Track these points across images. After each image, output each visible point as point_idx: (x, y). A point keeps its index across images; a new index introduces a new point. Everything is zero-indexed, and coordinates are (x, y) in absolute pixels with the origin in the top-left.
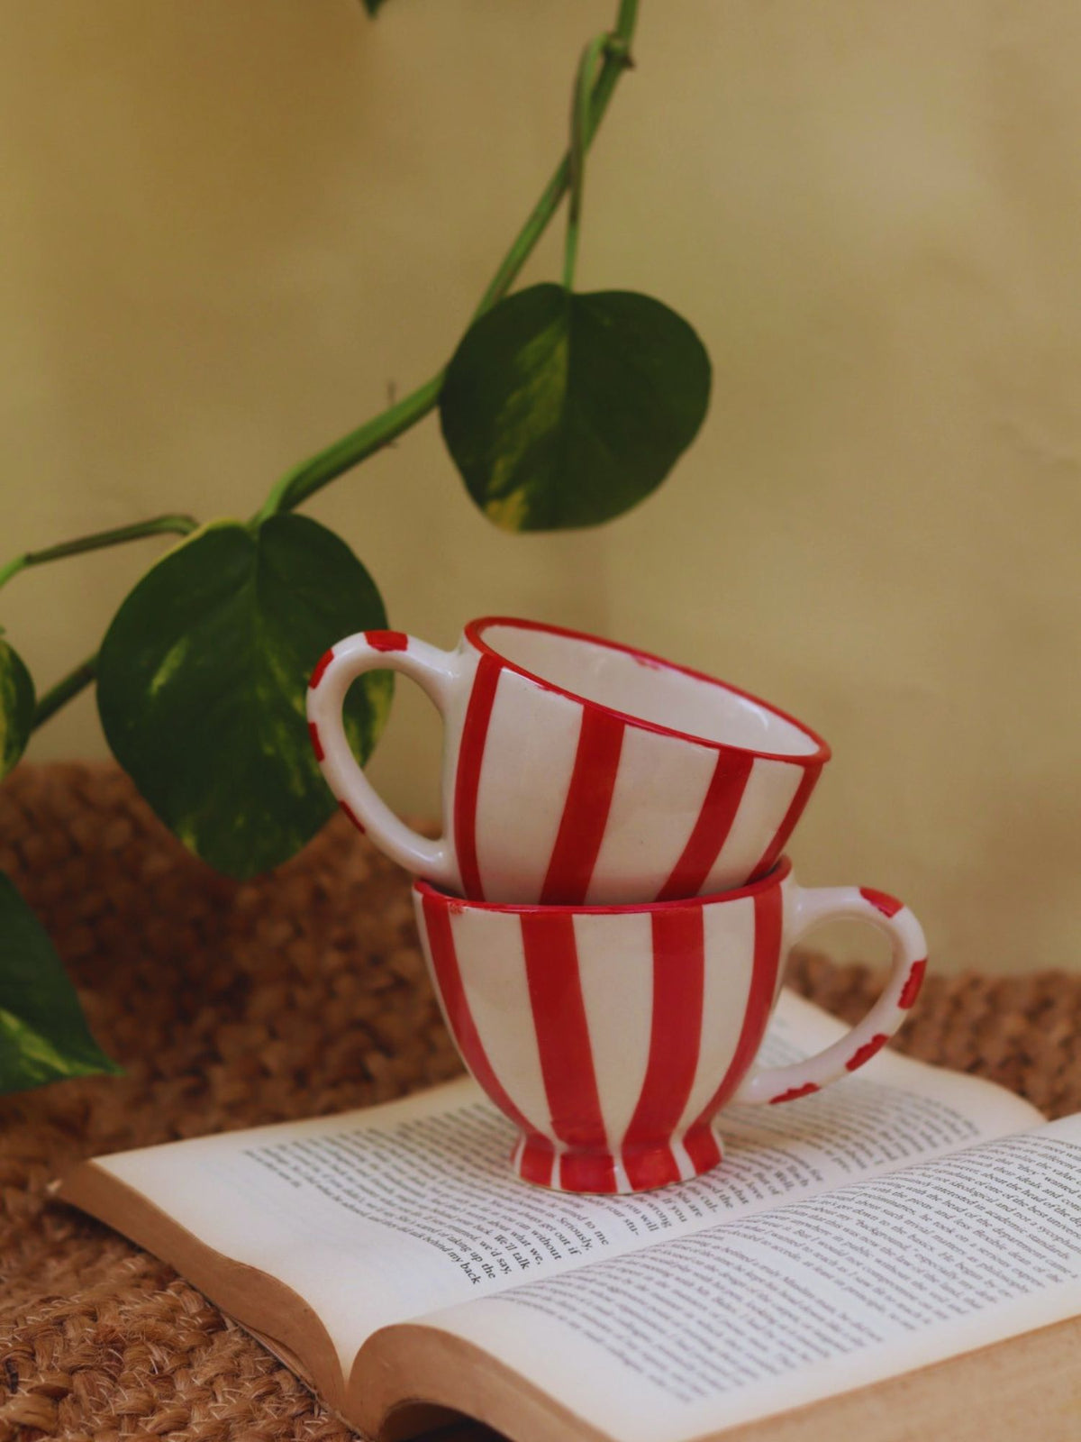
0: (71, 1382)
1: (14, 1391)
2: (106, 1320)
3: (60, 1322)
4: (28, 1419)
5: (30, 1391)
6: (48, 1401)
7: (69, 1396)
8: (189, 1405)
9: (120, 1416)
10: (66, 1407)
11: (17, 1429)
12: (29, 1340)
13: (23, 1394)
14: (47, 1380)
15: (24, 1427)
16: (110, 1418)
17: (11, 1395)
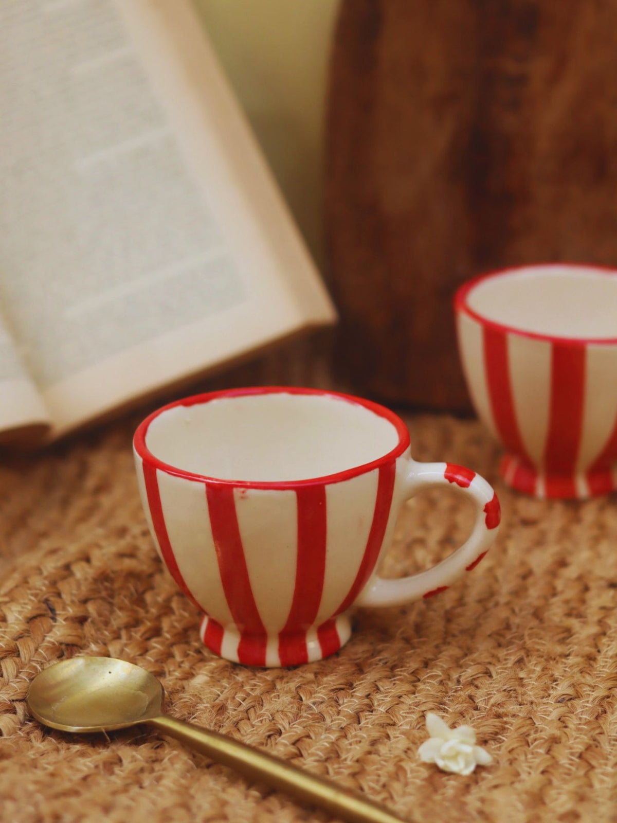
0: (87, 610)
1: (54, 619)
2: (97, 562)
3: (67, 567)
4: (69, 639)
5: (65, 620)
6: (77, 625)
7: (89, 620)
8: (159, 618)
9: (119, 629)
10: (88, 629)
11: (63, 647)
12: (54, 583)
13: (61, 623)
14: (73, 611)
15: (67, 645)
16: (114, 632)
17: (54, 624)
